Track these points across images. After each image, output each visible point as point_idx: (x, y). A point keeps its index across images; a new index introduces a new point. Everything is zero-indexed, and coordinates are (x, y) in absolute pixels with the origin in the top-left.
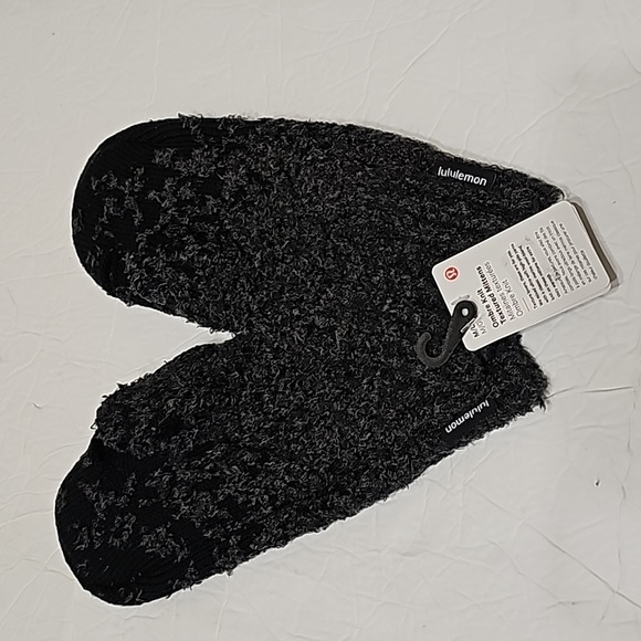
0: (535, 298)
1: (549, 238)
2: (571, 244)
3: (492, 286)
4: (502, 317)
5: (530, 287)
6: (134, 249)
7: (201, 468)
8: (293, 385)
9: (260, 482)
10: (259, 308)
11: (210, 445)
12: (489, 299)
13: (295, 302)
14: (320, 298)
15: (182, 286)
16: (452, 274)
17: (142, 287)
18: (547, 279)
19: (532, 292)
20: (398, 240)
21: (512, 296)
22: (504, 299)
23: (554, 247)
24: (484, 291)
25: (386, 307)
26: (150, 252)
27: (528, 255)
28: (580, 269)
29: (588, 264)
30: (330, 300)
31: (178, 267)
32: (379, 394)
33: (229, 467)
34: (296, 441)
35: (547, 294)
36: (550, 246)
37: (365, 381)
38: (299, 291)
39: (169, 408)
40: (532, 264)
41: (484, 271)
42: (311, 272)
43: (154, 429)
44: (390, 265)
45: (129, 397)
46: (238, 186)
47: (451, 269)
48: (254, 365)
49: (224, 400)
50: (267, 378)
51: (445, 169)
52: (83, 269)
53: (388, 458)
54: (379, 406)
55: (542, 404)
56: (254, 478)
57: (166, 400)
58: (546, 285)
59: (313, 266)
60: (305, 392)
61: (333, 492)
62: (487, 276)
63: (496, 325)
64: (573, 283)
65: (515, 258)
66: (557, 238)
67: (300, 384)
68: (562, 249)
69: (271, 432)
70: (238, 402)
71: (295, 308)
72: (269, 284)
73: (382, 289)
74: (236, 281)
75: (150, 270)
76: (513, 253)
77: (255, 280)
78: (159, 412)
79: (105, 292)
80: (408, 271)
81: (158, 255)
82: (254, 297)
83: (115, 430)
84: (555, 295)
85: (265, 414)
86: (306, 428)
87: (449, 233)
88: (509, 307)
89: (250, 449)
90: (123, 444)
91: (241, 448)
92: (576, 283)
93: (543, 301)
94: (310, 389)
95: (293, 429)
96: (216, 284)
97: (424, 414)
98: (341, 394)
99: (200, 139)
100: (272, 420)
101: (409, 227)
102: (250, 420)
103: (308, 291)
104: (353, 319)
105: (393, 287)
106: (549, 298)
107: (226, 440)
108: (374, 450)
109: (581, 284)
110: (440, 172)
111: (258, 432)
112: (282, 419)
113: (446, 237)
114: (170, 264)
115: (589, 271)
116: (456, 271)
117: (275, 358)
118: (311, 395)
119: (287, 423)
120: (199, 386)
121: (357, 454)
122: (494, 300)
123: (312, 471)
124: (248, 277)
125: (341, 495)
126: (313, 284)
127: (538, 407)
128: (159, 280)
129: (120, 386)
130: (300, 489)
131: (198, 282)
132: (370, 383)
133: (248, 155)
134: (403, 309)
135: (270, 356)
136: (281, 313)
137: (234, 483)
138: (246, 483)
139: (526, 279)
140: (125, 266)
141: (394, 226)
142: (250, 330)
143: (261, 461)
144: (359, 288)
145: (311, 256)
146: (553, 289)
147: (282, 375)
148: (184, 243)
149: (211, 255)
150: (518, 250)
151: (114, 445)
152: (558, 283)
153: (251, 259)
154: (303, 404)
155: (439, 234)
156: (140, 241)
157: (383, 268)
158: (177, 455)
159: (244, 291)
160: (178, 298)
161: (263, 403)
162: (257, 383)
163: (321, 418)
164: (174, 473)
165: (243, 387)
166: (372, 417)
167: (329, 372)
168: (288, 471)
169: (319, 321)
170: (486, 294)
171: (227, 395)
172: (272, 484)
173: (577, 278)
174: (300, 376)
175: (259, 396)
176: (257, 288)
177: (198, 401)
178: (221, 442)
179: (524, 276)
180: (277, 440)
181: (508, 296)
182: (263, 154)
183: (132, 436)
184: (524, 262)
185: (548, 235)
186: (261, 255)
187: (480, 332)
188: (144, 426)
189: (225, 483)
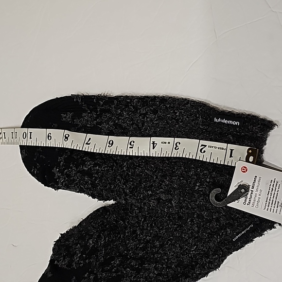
0: (267, 206)
3: (255, 187)
4: (249, 203)
5: (268, 200)
6: (58, 165)
7: (110, 271)
8: (151, 225)
9: (143, 275)
10: (130, 191)
11: (113, 259)
13: (148, 187)
14: (161, 185)
15: (87, 183)
16: (245, 170)
17: (66, 184)
18: (277, 203)
19: (268, 203)
21: (259, 198)
22: (256, 196)
25: (197, 188)
26: (67, 167)
27: (277, 187)
30: (167, 185)
31: (83, 173)
32: (197, 226)
33: (125, 269)
34: (157, 253)
35: (272, 208)
37: (189, 220)
38: (150, 181)
39: (90, 244)
40: (276, 192)
41: (257, 179)
42: (155, 171)
43: (84, 256)
45: (67, 240)
46: (109, 130)
47: (245, 168)
48: (130, 216)
49: (117, 236)
50: (137, 222)
51: (218, 119)
52: (30, 174)
53: (208, 257)
54: (198, 232)
56: (139, 274)
57: (88, 241)
58: (275, 205)
59: (156, 168)
60: (158, 228)
61: (181, 276)
62: (257, 182)
63: (244, 203)
65: (272, 184)
67: (155, 224)
69: (143, 249)
70: (124, 236)
71: (149, 190)
72: (133, 178)
73: (194, 178)
74: (115, 178)
75: (68, 176)
76: (273, 182)
77: (125, 177)
78: (85, 247)
79: (43, 185)
81: (71, 168)
82: (126, 186)
83: (64, 259)
84: (275, 211)
85: (139, 240)
86: (162, 246)
88: (255, 201)
89: (134, 259)
90: (69, 265)
91: (129, 259)
93: (269, 210)
94: (161, 226)
95: (155, 247)
96: (105, 180)
97: (222, 234)
98: (177, 227)
99: (85, 106)
100: (143, 243)
102: (132, 244)
103: (154, 181)
104: (180, 195)
105: (199, 177)
106: (272, 210)
107: (121, 255)
108: (199, 254)
110: (215, 120)
111: (136, 249)
112: (148, 242)
114: (78, 172)
116: (247, 170)
117: (140, 212)
118: (161, 229)
119: (151, 243)
120: (104, 231)
121: (191, 257)
122: (252, 193)
123: (168, 267)
124: (121, 176)
125: (186, 278)
126: (157, 178)
128: (74, 180)
129: (61, 234)
130: (164, 277)
131: (95, 180)
132: (192, 221)
133: (113, 115)
134: (206, 188)
135: (137, 211)
136: (142, 193)
137: (129, 277)
138: (135, 277)
139: (269, 196)
140: (55, 174)
142: (126, 201)
143: (141, 265)
144: (181, 178)
145: (155, 163)
146: (276, 208)
147: (145, 220)
148: (84, 161)
149: (100, 166)
150: (276, 182)
151: (65, 267)
153: (122, 167)
154: (158, 234)
156: (61, 161)
158: (96, 264)
159: (120, 183)
160: (85, 188)
161: (137, 235)
162: (133, 225)
163: (169, 240)
164: (96, 274)
165: (126, 228)
166: (196, 238)
167: (169, 217)
168: (156, 268)
169: (163, 197)
171: (119, 233)
172: (149, 275)
174: (154, 220)
175: (135, 232)
176: (127, 181)
177: (105, 239)
178: (117, 257)
179: (270, 194)
180: (147, 253)
181: (258, 196)
182: (121, 115)
183: (73, 261)
184: (274, 189)
186: (127, 164)
188: (79, 255)
189: (124, 277)
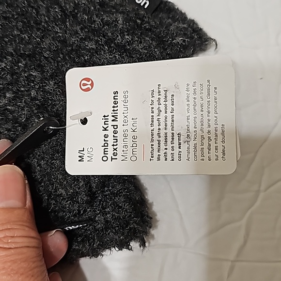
0: (156, 150)
1: (198, 96)
2: (216, 112)
3: (120, 117)
4: (115, 154)
5: (156, 137)
12: (111, 129)
16: (87, 85)
18: (176, 137)
19: (156, 143)
20: (38, 29)
21: (134, 137)
22: (125, 136)
23: (198, 108)
24: (111, 118)
27: (169, 103)
28: (212, 143)
29: (223, 142)
35: (169, 152)
36: (195, 105)
40: (169, 115)
41: (120, 98)
44: (22, 55)
47: (88, 80)
55: (143, 244)
58: (172, 143)
62: (120, 104)
63: (104, 158)
64: (199, 153)
65: (155, 100)
66: (206, 99)
68: (205, 113)
76: (156, 94)
80: (40, 68)
84: (176, 157)
87: (97, 42)
88: (126, 146)
92: (203, 155)
93: (162, 158)
101: (55, 20)
105: (17, 81)
106: (169, 157)
109: (206, 158)
113: (91, 45)
115: (220, 149)
116: (92, 85)
122: (115, 132)
127: (138, 244)
134: (23, 109)
139: (156, 127)
141: (38, 12)
146: (177, 150)
150: (163, 93)
152: (184, 146)
155: (85, 39)
157: (12, 55)
170: (110, 123)
173: (206, 151)
179: (156, 123)
184: (162, 108)
185: (198, 92)
187: (86, 158)
